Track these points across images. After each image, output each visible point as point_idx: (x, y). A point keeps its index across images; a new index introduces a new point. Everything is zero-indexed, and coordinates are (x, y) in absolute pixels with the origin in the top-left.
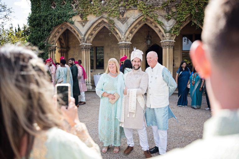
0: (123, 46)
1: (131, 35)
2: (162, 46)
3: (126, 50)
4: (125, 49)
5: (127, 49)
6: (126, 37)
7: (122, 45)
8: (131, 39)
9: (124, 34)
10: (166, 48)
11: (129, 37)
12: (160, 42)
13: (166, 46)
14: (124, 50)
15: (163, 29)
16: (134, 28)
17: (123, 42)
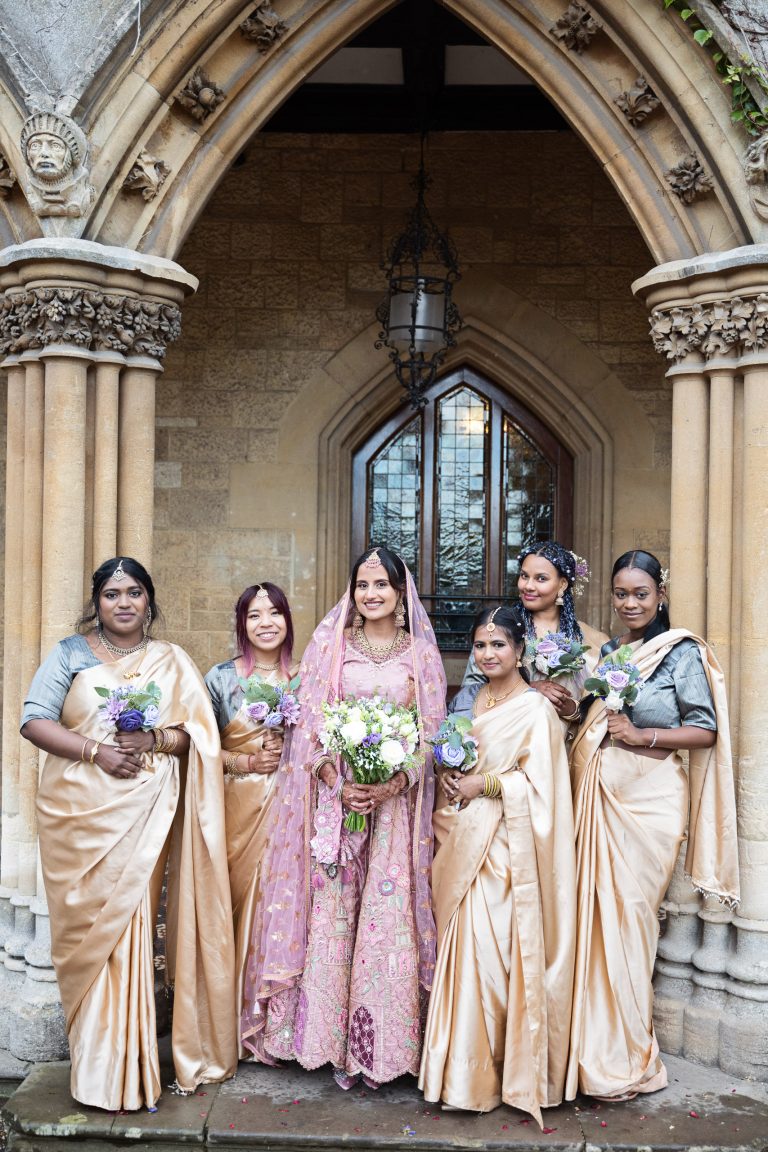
0: (53, 311)
1: (180, 143)
2: (672, 348)
3: (108, 379)
4: (92, 368)
5: (124, 371)
6: (103, 170)
7: (42, 288)
8: (181, 211)
9: (66, 106)
10: (739, 376)
11: (150, 172)
12: (639, 284)
13: (738, 347)
14: (66, 382)
15: (721, 69)
16: (244, 36)
17: (60, 240)
